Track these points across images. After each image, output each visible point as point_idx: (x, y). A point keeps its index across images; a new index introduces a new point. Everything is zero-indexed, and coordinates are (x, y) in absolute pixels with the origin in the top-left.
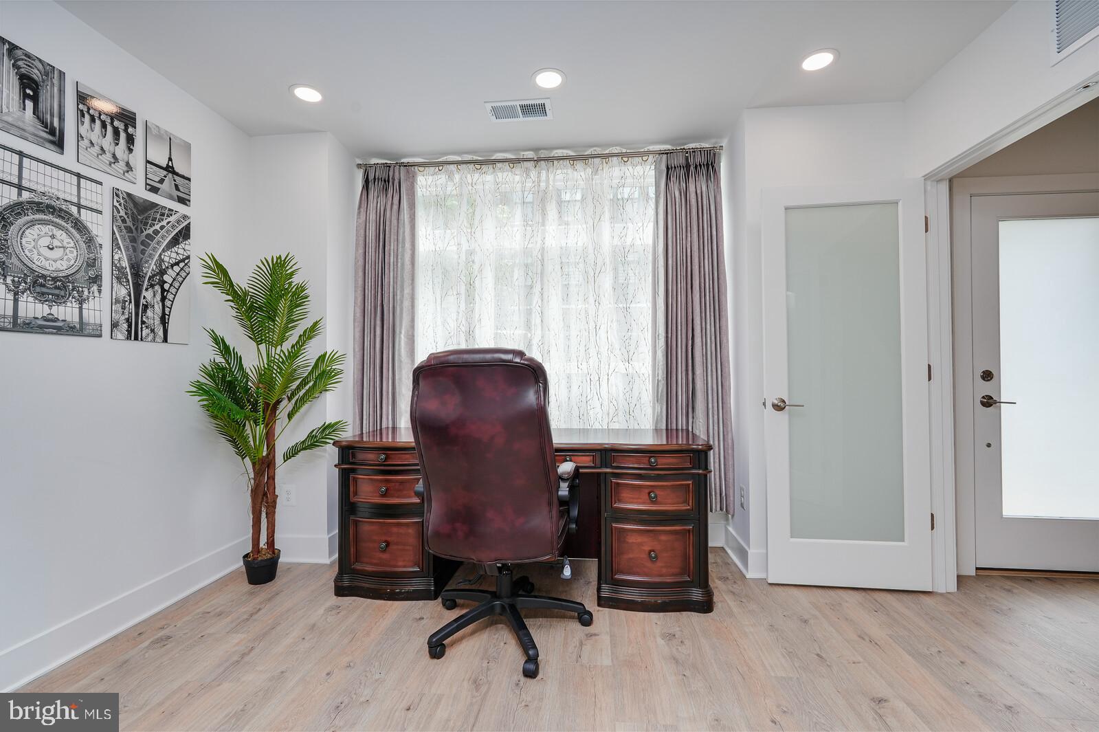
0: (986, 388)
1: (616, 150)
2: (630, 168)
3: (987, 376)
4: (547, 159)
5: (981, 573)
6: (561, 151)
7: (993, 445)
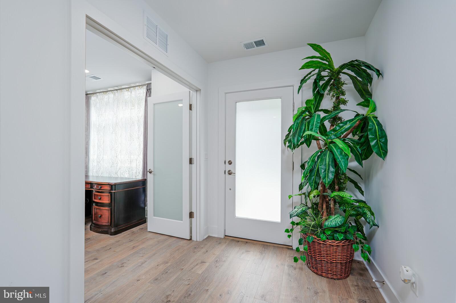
0: (228, 167)
1: (138, 84)
2: (143, 90)
3: (230, 163)
4: (120, 89)
5: (227, 237)
6: (123, 86)
7: (233, 189)
